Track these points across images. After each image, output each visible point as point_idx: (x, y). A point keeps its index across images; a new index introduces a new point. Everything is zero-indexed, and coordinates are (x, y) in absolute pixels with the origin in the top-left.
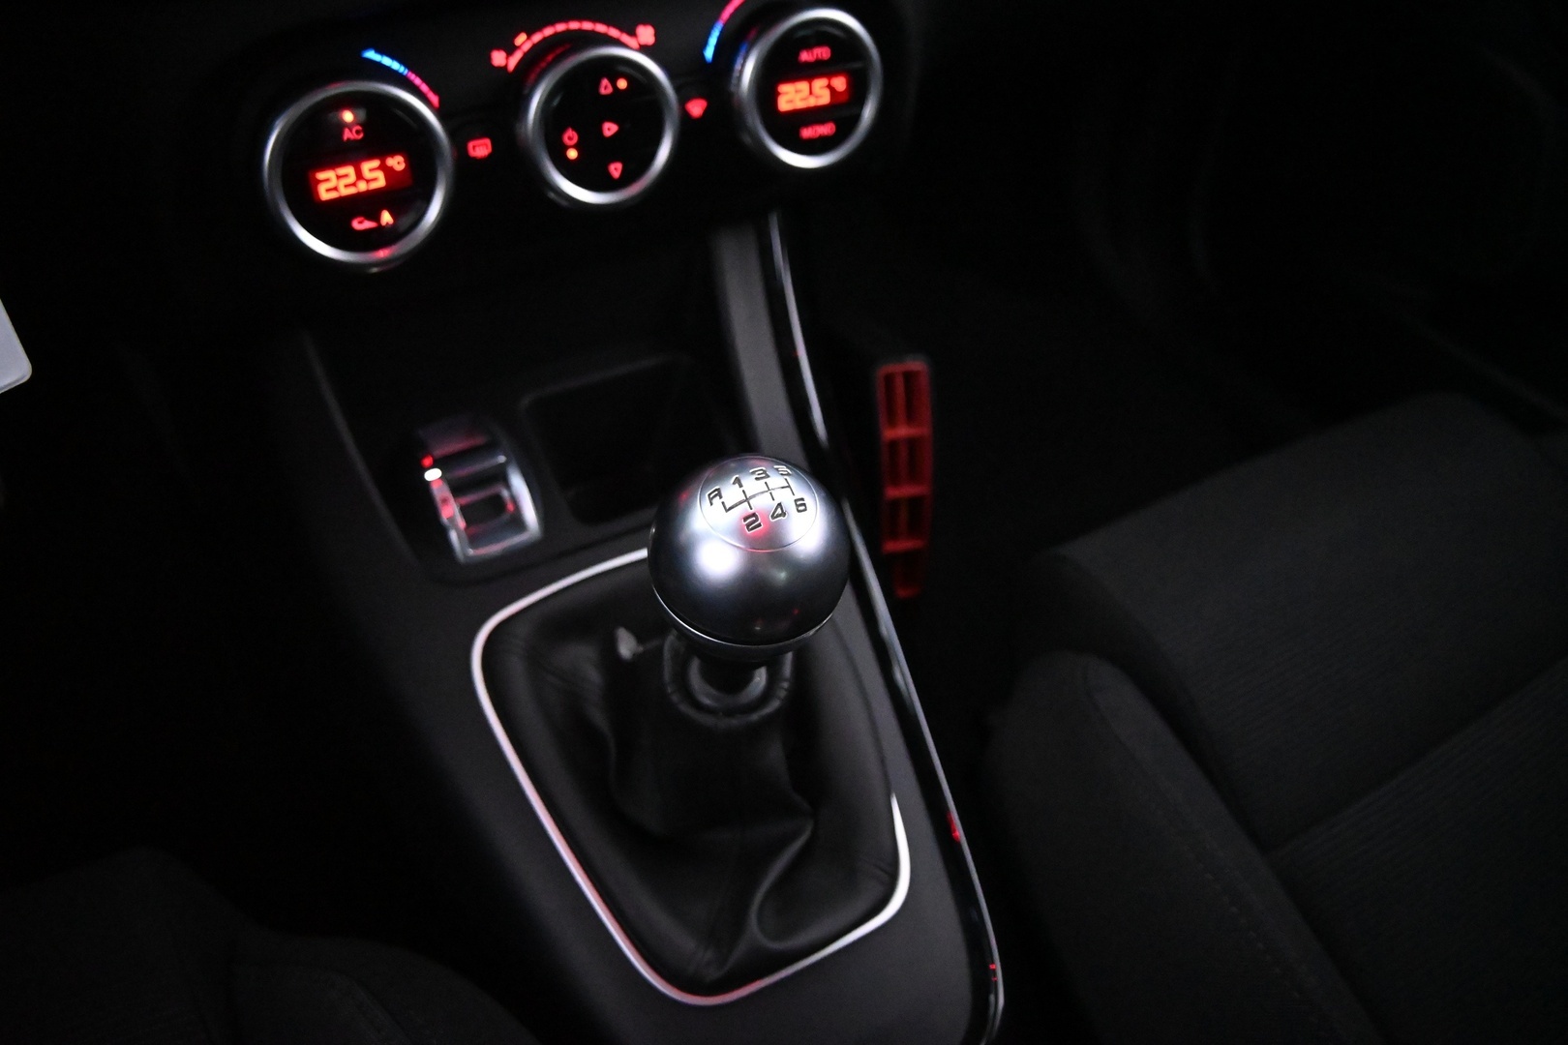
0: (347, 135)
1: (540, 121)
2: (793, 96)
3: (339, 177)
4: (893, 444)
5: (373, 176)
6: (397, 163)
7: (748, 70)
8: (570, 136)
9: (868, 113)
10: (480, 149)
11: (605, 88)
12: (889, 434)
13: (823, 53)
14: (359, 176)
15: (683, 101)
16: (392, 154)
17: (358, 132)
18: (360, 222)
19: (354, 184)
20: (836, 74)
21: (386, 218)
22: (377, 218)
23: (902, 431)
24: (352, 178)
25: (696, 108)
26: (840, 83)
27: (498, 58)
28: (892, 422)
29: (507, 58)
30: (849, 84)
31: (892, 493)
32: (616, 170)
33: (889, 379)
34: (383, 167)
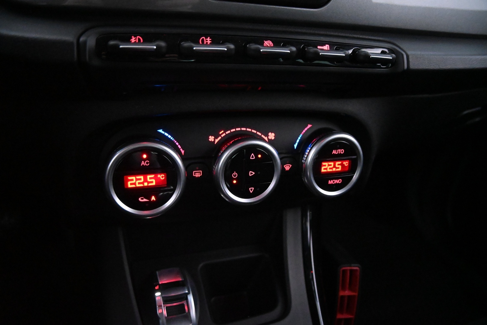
0: (143, 163)
1: (224, 166)
2: (327, 167)
3: (137, 180)
4: (343, 297)
5: (151, 180)
6: (161, 177)
7: (311, 154)
8: (235, 174)
9: (356, 176)
10: (198, 174)
11: (252, 157)
12: (342, 293)
13: (341, 151)
14: (145, 180)
15: (283, 164)
16: (160, 173)
17: (147, 163)
18: (142, 199)
19: (143, 183)
20: (345, 160)
21: (153, 198)
22: (150, 198)
23: (347, 293)
24: (142, 181)
25: (287, 168)
26: (346, 163)
27: (211, 138)
28: (344, 289)
29: (215, 139)
30: (349, 164)
31: (339, 316)
32: (251, 190)
33: (344, 271)
34: (155, 178)
